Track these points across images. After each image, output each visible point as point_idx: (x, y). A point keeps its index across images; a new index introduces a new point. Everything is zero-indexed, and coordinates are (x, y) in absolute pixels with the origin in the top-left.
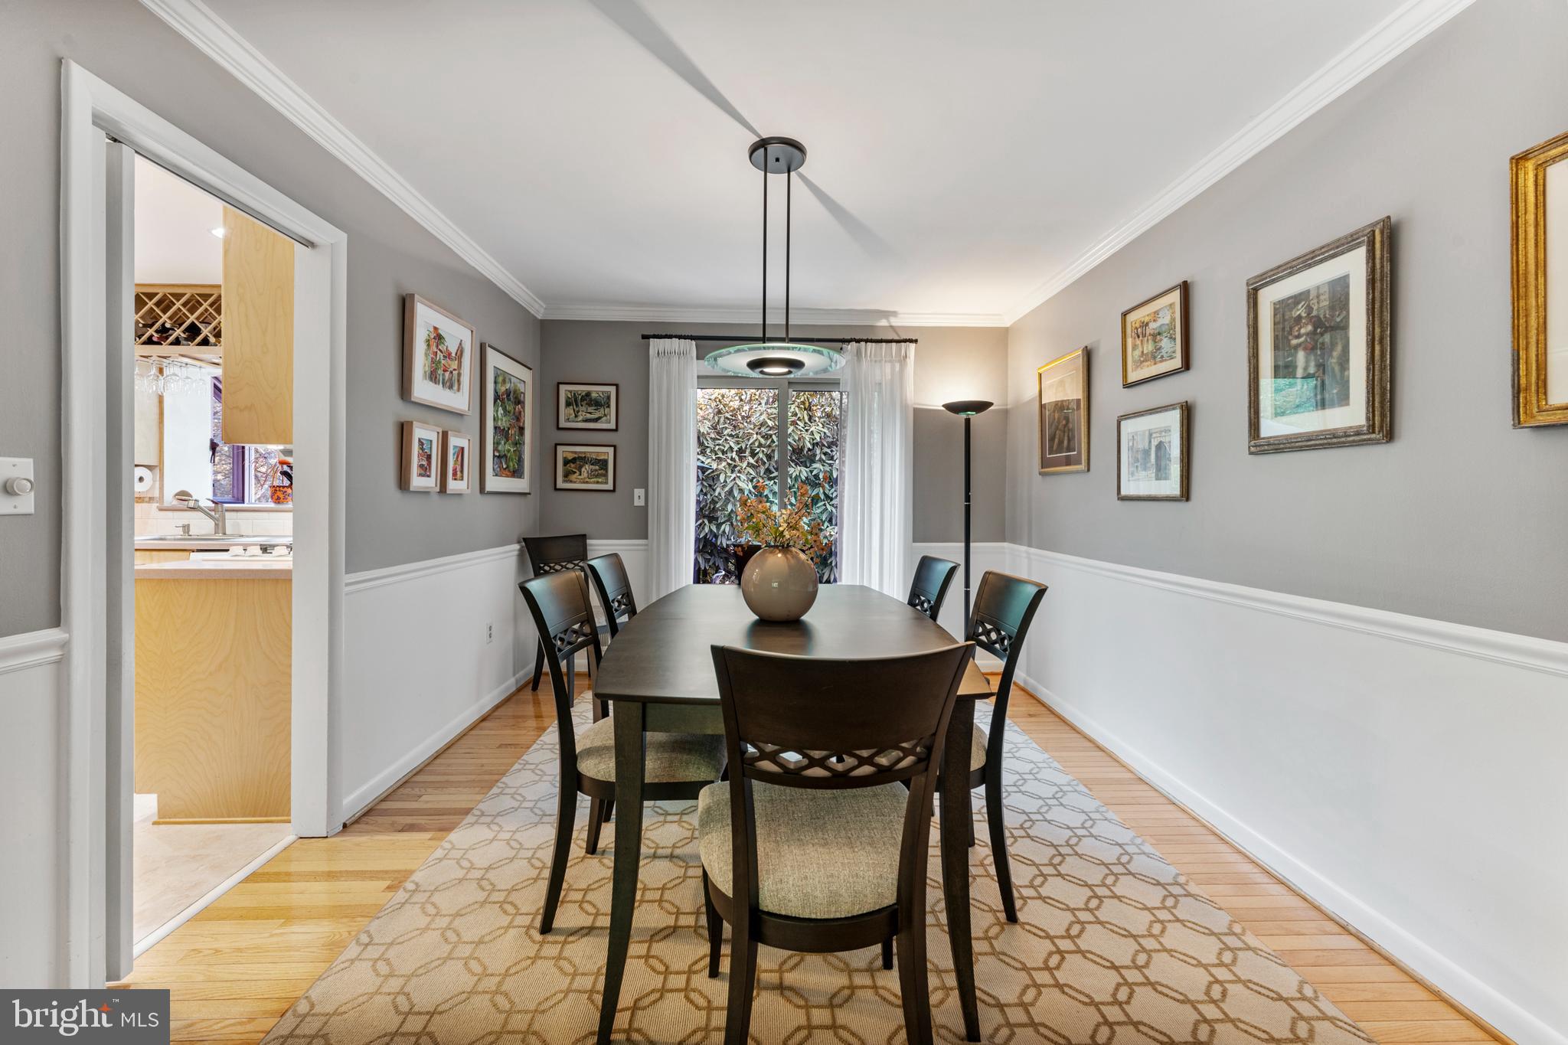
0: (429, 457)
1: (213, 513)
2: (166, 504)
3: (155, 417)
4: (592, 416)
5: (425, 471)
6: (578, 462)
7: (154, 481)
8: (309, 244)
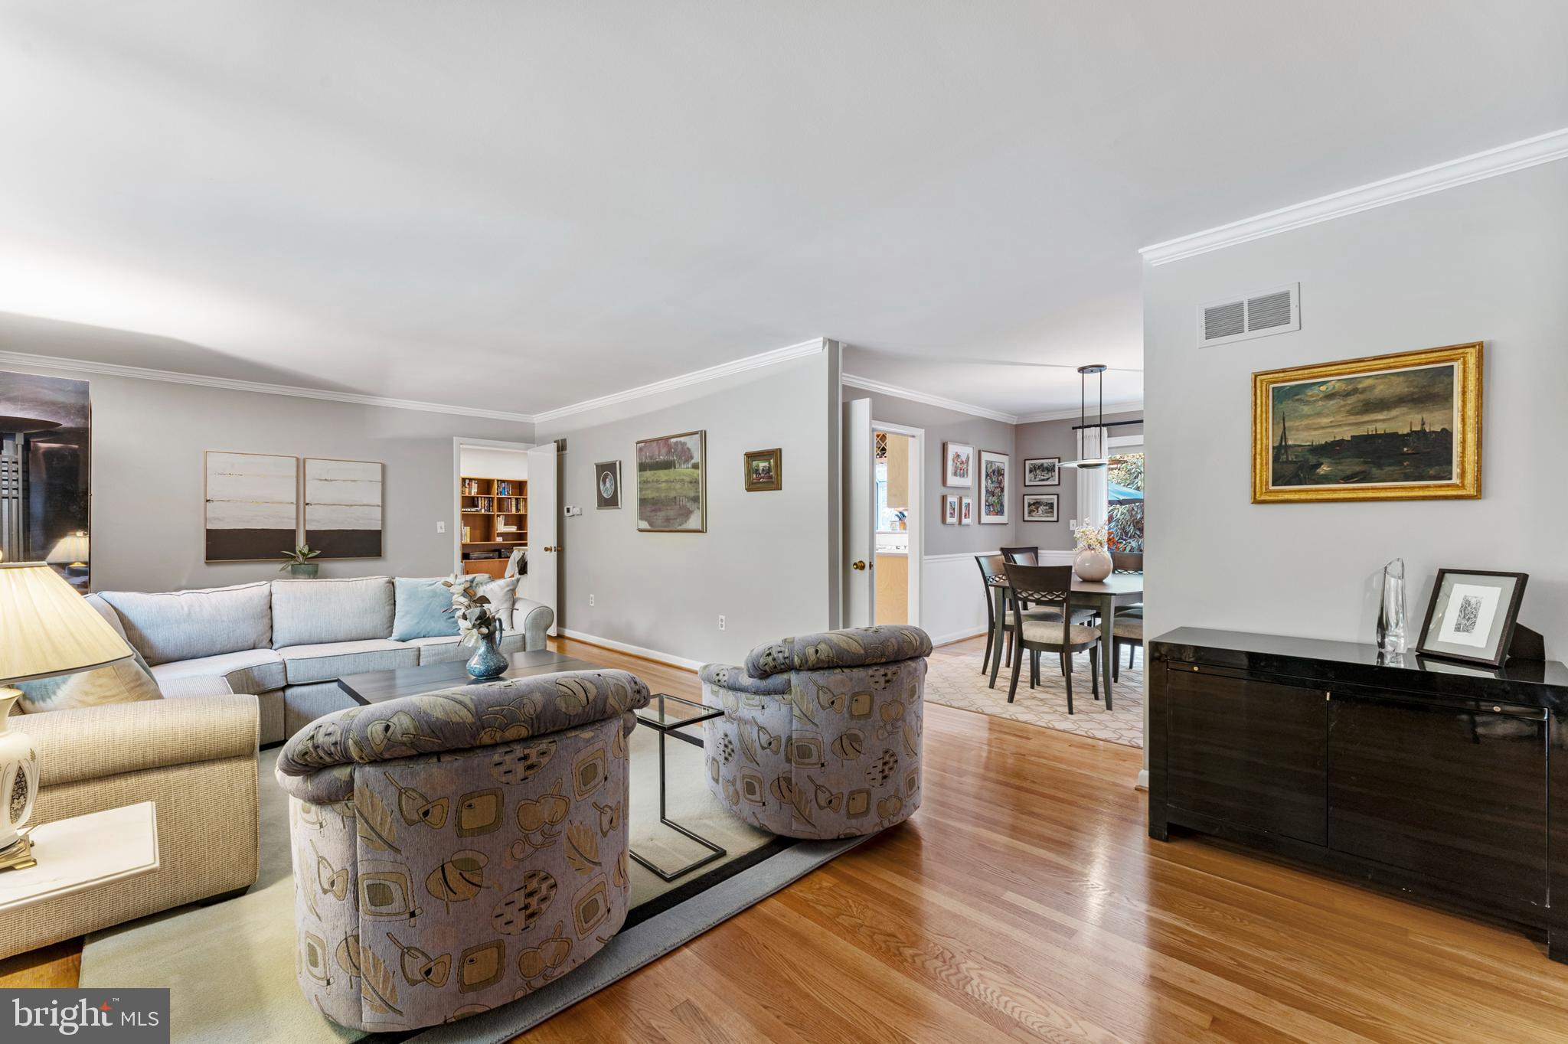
0: (954, 509)
4: (1045, 478)
5: (952, 515)
6: (1037, 504)
8: (913, 436)
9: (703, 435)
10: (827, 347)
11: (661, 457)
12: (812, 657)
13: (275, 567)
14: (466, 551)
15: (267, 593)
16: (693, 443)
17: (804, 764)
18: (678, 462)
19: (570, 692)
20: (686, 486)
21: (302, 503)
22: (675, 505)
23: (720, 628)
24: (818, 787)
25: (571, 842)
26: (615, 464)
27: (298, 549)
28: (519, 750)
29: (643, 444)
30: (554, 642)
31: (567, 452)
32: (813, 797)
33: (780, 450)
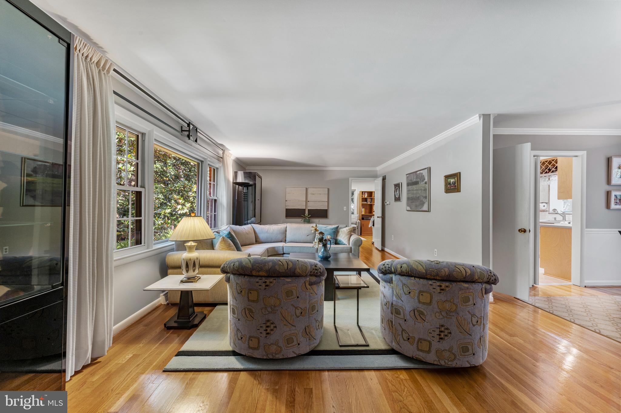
0: (620, 199)
1: (562, 215)
2: (550, 212)
3: (548, 190)
5: (618, 203)
7: (547, 206)
8: (576, 156)
9: (429, 169)
10: (482, 119)
11: (414, 180)
12: (399, 270)
13: (299, 220)
14: (363, 217)
15: (286, 227)
16: (425, 173)
17: (397, 317)
18: (420, 182)
19: (282, 264)
20: (423, 191)
21: (307, 201)
22: (419, 200)
23: (435, 255)
24: (403, 330)
25: (282, 315)
26: (400, 184)
27: (306, 215)
28: (264, 279)
29: (408, 175)
30: (380, 252)
31: (386, 180)
32: (401, 334)
33: (460, 173)
